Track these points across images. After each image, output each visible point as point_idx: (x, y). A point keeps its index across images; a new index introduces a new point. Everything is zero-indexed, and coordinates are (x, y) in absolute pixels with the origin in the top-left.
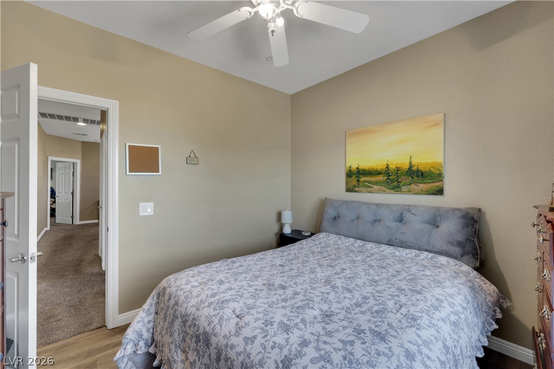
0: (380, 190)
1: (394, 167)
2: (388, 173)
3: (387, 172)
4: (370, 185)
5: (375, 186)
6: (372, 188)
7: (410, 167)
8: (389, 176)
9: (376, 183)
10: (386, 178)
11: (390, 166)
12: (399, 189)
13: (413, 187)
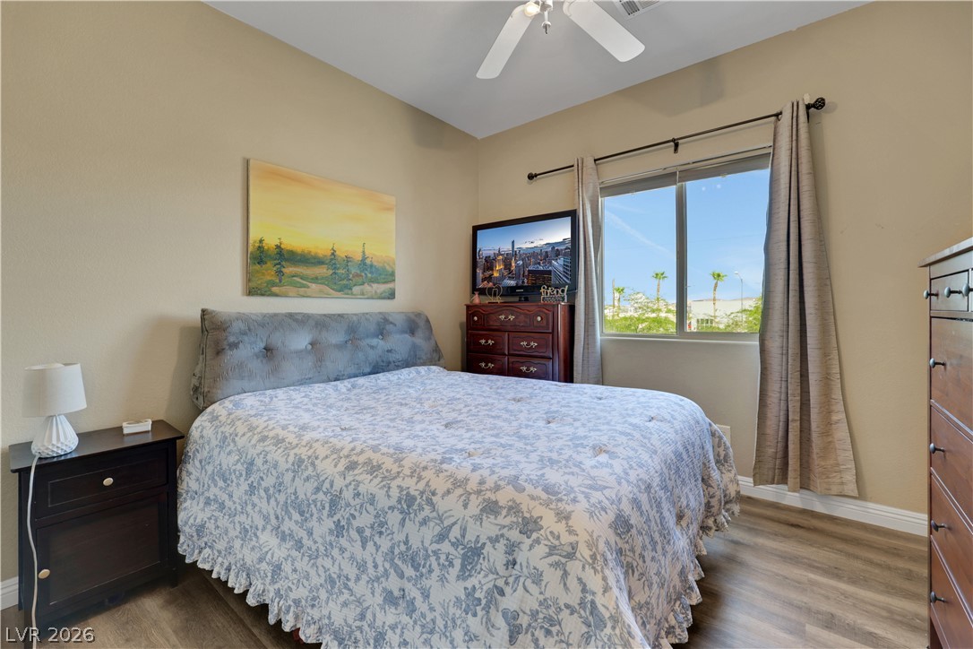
0: (321, 291)
1: (343, 255)
2: (335, 264)
3: (333, 262)
4: (305, 282)
5: (314, 286)
6: (308, 287)
7: (364, 259)
8: (335, 268)
9: (315, 280)
10: (331, 272)
11: (337, 253)
12: (350, 292)
13: (367, 287)
